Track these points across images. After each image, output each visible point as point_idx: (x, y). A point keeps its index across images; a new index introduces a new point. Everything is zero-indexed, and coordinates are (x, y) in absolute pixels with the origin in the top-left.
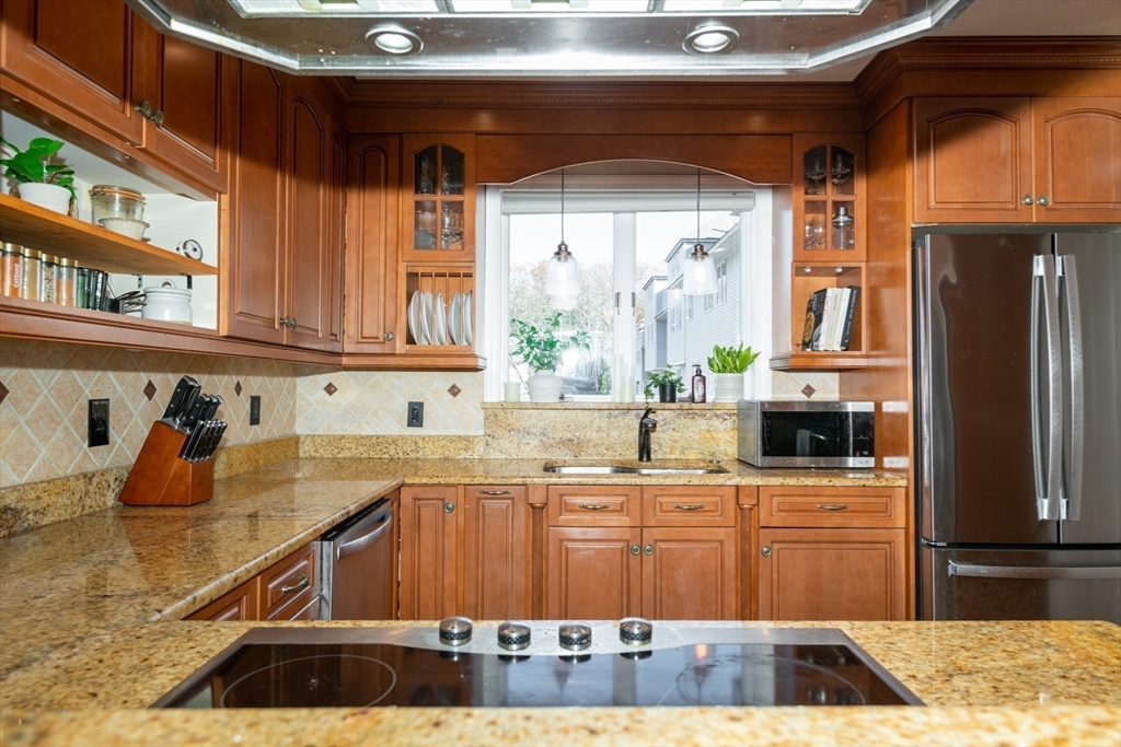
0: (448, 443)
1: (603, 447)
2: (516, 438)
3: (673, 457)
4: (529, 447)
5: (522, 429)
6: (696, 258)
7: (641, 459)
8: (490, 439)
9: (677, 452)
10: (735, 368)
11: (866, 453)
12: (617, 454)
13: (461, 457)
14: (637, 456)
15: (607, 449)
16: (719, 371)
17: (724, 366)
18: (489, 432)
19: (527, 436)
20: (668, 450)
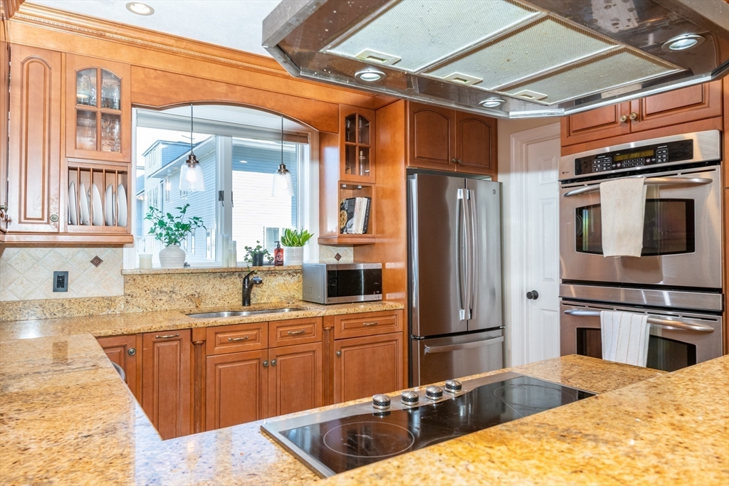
0: (93, 303)
1: (216, 299)
2: (151, 296)
3: (263, 301)
4: (161, 302)
5: (155, 289)
6: (281, 173)
7: (244, 304)
8: (129, 298)
9: (265, 298)
10: (299, 243)
11: (378, 292)
12: (226, 303)
13: (104, 313)
14: (241, 303)
15: (219, 300)
16: (290, 245)
17: (293, 243)
18: (128, 292)
19: (159, 294)
20: (259, 298)
